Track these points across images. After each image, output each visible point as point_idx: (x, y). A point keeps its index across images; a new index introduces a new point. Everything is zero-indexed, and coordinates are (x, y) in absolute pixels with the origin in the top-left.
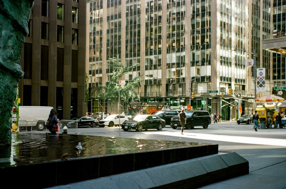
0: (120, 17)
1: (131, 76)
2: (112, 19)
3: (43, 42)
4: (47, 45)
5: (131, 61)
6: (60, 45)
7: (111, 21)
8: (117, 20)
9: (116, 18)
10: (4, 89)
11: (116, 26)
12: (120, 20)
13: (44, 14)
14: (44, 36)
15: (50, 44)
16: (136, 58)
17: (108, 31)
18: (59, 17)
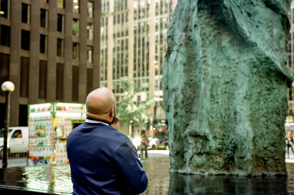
0: (127, 34)
1: (139, 97)
2: (118, 36)
3: (58, 60)
4: (62, 62)
5: (139, 81)
6: (75, 63)
7: (117, 39)
8: (124, 38)
9: (123, 35)
10: (281, 102)
11: (122, 44)
12: (127, 37)
13: (59, 29)
14: (59, 53)
15: (65, 62)
16: (145, 78)
17: (114, 50)
18: (74, 33)
